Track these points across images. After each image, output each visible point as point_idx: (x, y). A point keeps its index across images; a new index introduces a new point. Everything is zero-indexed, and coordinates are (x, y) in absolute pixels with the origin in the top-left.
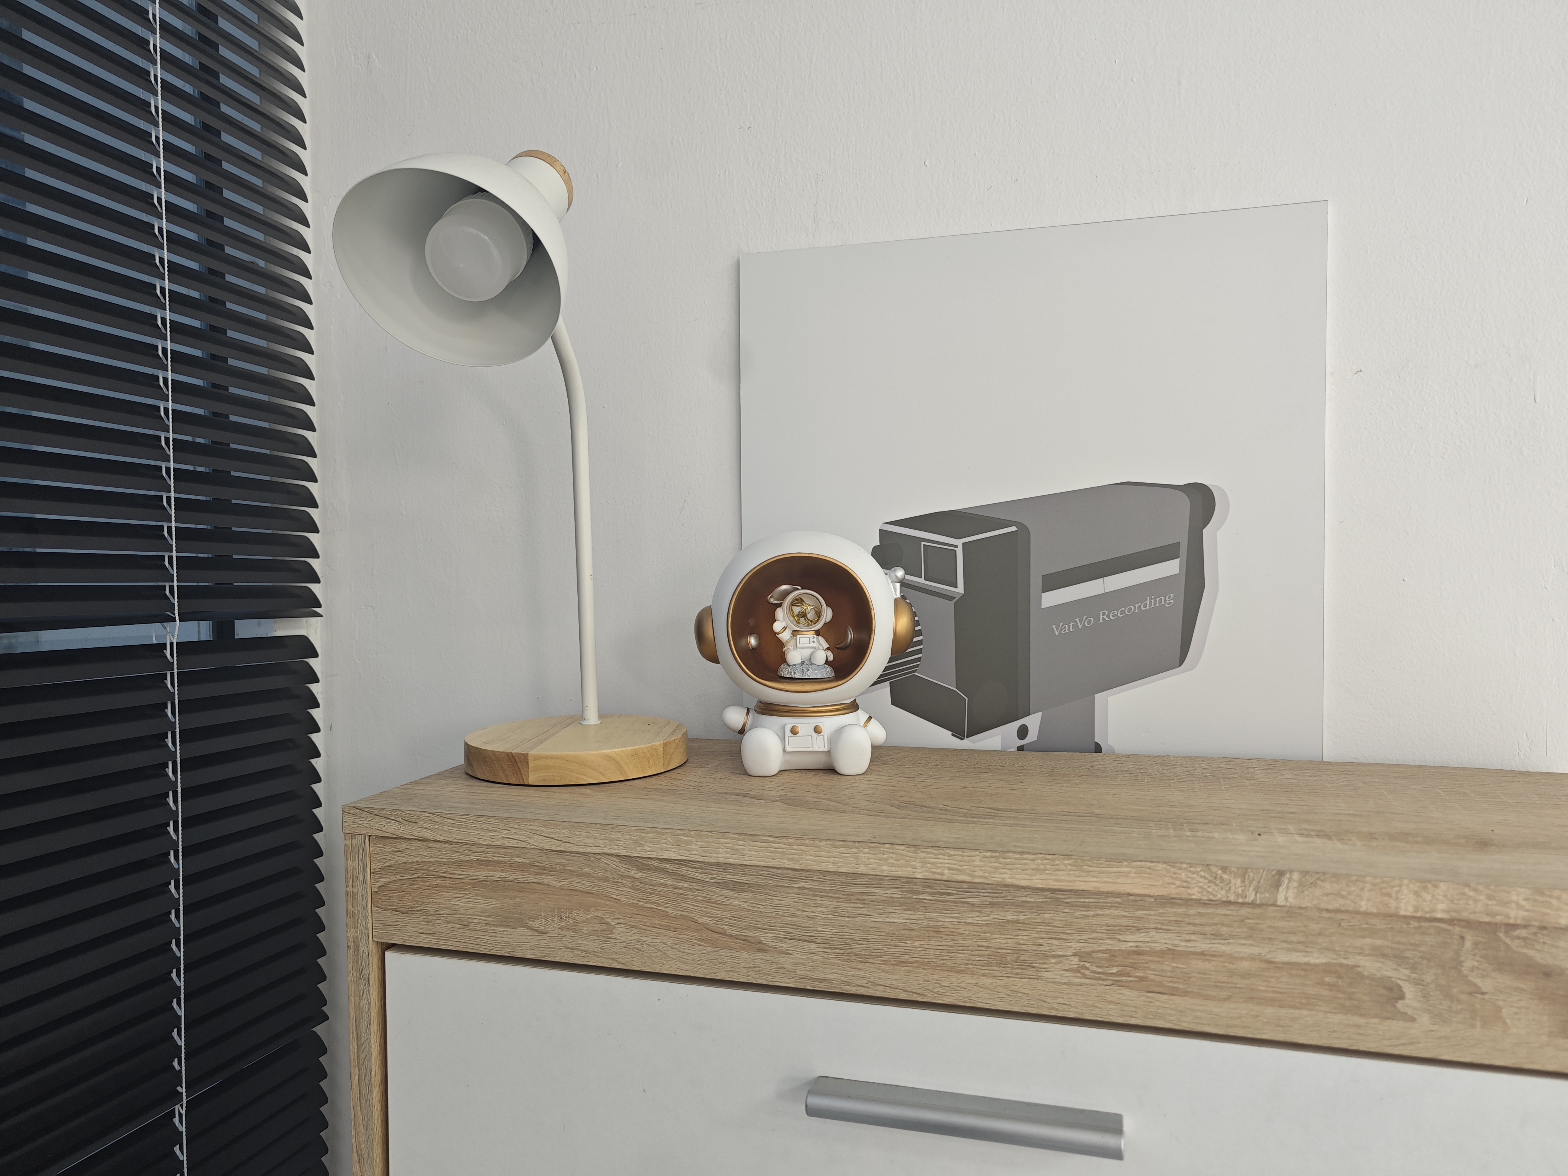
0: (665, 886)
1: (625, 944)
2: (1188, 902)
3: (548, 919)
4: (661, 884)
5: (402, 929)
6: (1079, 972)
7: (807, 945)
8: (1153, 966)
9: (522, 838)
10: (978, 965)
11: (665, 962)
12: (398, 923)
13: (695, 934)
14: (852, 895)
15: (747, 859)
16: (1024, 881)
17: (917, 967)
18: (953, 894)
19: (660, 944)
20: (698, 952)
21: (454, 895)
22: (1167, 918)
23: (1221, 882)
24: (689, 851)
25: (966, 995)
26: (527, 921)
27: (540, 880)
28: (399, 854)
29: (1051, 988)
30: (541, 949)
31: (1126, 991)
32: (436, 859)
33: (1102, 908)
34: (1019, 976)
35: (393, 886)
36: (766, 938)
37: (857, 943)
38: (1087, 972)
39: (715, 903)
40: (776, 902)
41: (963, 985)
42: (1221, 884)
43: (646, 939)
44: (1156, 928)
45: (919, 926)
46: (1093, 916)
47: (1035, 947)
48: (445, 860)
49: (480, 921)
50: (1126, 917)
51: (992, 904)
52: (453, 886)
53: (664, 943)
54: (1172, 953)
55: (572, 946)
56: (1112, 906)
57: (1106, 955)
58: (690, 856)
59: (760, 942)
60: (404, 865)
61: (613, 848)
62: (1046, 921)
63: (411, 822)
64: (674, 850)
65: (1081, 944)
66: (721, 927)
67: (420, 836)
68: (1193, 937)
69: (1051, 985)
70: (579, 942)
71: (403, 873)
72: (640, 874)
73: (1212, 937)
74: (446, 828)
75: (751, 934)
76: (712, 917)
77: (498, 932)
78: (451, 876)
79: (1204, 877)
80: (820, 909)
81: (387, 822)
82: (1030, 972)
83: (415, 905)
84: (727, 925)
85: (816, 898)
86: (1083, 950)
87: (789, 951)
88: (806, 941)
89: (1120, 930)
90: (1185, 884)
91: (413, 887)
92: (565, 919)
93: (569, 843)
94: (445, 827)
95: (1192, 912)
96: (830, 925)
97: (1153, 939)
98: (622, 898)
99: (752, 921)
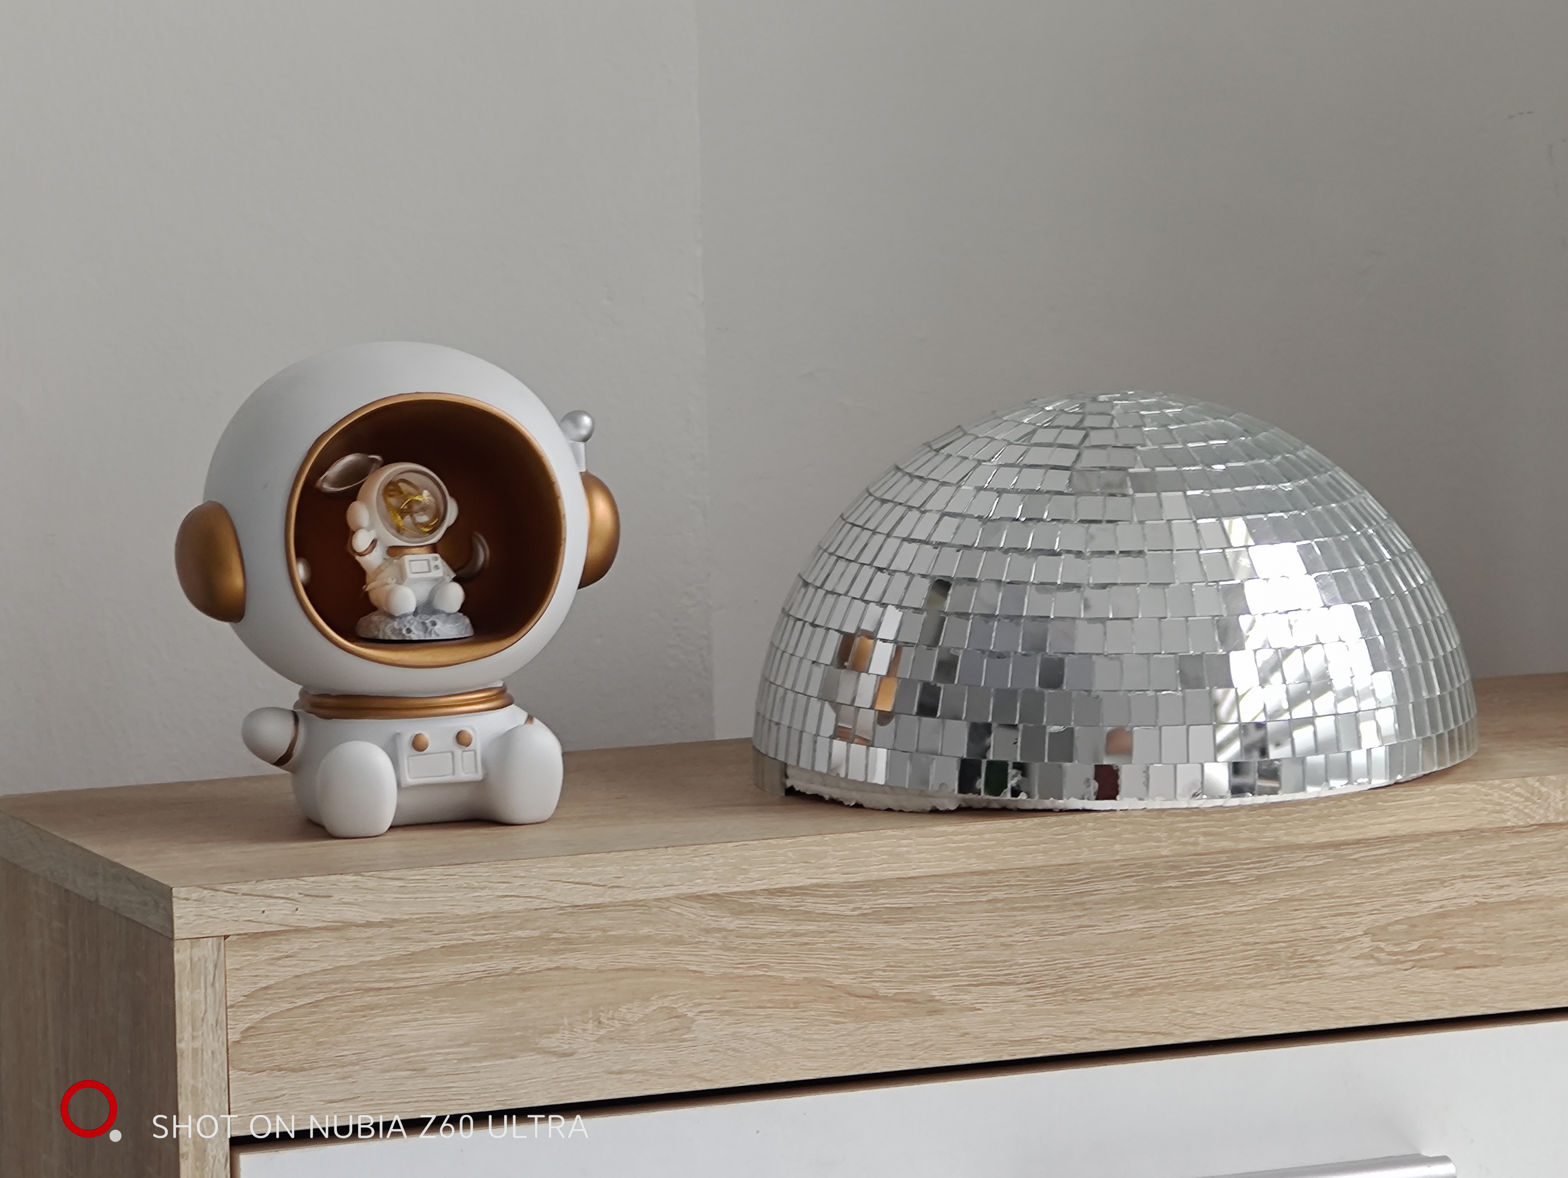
0: (779, 934)
1: (711, 1046)
2: (1500, 832)
3: (575, 1030)
4: (772, 934)
5: (290, 1101)
6: (1372, 957)
7: (1001, 990)
8: (1461, 931)
9: (534, 892)
10: (1243, 974)
11: (779, 1063)
12: (284, 1092)
13: (829, 1006)
14: (1067, 899)
15: (915, 867)
16: (1301, 837)
17: (1160, 993)
18: (1207, 873)
19: (771, 1035)
20: (835, 1035)
21: (397, 1019)
22: (1475, 861)
23: (1538, 799)
24: (823, 868)
25: (1228, 1022)
26: (537, 1040)
27: (561, 963)
28: (287, 962)
29: (1338, 988)
30: (563, 1084)
31: (1430, 973)
32: (361, 959)
33: (1397, 860)
34: (1296, 979)
35: (275, 1023)
36: (940, 991)
37: (1075, 973)
38: (1382, 956)
39: (860, 948)
40: (955, 929)
41: (1223, 1007)
42: (1539, 801)
43: (747, 1029)
44: (1463, 877)
45: (1162, 929)
46: (1387, 874)
47: (1315, 933)
48: (379, 958)
49: (447, 1057)
50: (1426, 867)
51: (1259, 879)
52: (394, 1002)
53: (776, 1031)
54: (1483, 908)
55: (619, 1067)
56: (1409, 856)
57: (1404, 927)
58: (824, 876)
59: (932, 1000)
60: (296, 980)
61: (696, 885)
62: (1329, 891)
63: (317, 896)
64: (797, 871)
65: (1373, 917)
66: (870, 986)
67: (336, 919)
68: (1506, 881)
69: (1337, 983)
70: (632, 1058)
71: (293, 996)
72: (737, 922)
73: (1529, 876)
74: (389, 897)
75: (918, 988)
76: (856, 973)
77: (482, 1070)
78: (391, 985)
79: (1519, 795)
80: (1021, 930)
81: (268, 905)
82: (1311, 969)
83: (319, 1052)
84: (879, 981)
85: (1015, 913)
86: (1377, 924)
87: (975, 1005)
88: (1002, 983)
89: (1420, 887)
90: (1498, 808)
91: (313, 1018)
92: (607, 1022)
93: (618, 887)
94: (387, 895)
95: (1505, 846)
96: (1035, 952)
97: (1461, 892)
98: (707, 969)
99: (919, 967)
